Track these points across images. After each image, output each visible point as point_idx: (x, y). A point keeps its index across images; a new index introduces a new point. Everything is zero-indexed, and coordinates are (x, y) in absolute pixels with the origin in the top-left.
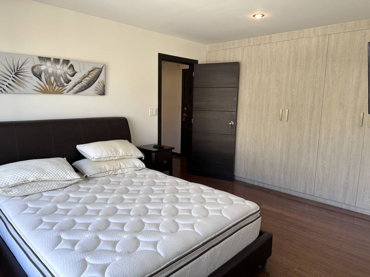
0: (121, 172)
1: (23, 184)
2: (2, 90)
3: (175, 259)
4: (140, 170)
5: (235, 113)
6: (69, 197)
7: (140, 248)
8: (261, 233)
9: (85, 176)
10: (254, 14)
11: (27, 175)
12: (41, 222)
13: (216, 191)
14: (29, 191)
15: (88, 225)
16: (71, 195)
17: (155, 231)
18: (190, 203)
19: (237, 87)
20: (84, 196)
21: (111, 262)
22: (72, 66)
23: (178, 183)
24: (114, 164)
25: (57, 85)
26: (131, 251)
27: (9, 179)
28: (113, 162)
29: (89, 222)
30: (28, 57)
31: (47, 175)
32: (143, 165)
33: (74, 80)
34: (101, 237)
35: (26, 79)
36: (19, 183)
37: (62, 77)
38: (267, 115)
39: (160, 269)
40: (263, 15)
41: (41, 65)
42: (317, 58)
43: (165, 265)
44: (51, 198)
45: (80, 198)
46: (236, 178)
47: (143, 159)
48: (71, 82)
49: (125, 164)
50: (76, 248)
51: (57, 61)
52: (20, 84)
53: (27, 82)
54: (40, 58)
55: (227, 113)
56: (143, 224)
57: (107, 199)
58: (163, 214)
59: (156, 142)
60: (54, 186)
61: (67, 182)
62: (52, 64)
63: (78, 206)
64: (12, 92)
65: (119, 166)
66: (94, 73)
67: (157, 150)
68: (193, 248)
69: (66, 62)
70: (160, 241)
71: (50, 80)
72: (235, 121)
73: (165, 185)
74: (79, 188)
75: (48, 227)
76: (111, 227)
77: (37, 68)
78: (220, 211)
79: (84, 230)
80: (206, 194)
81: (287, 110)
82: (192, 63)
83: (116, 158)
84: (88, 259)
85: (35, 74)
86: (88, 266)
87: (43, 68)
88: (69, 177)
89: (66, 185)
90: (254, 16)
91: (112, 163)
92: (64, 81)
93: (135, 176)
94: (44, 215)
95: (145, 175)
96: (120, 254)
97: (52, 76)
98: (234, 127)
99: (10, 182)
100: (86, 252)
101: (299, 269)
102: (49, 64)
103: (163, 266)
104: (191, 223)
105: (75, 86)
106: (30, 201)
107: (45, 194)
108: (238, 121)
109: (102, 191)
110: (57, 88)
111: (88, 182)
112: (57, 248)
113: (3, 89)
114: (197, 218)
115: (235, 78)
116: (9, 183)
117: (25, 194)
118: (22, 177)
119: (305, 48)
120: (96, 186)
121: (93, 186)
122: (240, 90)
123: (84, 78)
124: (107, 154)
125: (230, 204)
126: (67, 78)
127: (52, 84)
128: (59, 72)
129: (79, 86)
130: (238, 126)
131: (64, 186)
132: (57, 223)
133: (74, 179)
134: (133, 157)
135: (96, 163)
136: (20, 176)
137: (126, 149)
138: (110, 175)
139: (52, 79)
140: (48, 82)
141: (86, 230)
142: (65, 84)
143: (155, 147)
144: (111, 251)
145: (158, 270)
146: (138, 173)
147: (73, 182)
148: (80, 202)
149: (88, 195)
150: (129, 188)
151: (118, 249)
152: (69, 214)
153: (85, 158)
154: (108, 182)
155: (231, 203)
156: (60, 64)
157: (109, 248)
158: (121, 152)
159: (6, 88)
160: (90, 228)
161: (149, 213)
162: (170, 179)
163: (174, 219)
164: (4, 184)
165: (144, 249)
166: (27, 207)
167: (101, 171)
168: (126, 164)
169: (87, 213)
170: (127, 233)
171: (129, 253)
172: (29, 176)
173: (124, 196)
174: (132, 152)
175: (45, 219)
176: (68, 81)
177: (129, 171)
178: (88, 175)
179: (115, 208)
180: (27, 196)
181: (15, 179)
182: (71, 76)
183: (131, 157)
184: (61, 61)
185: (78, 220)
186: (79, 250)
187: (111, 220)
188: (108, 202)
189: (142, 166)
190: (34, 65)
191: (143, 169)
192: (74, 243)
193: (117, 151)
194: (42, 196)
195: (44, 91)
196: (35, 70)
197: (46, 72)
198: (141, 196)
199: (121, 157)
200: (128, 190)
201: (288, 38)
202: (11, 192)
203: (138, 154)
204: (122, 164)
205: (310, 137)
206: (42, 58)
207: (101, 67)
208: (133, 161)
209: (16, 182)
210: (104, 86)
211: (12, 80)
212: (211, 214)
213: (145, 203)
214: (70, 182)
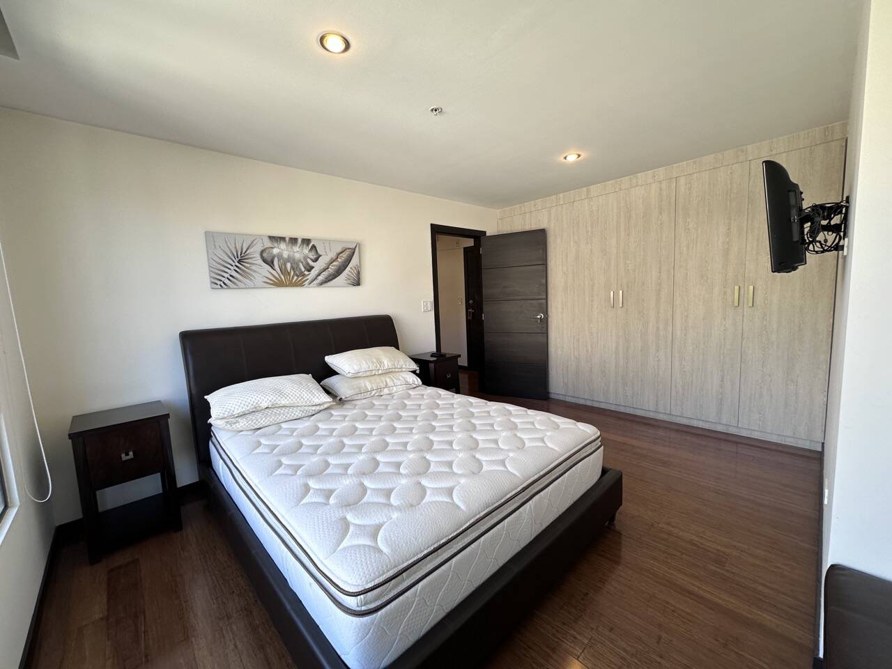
0: (388, 392)
1: (254, 411)
2: (223, 285)
3: (482, 514)
4: (414, 388)
5: (544, 301)
6: (318, 429)
7: (427, 499)
8: (604, 471)
9: (338, 398)
10: (564, 156)
11: (258, 398)
12: (280, 464)
13: (530, 412)
14: (263, 423)
15: (347, 467)
16: (320, 425)
17: (447, 472)
18: (495, 430)
19: (544, 263)
20: (338, 426)
21: (385, 520)
22: (314, 247)
23: (471, 403)
24: (378, 380)
25: (295, 274)
26: (414, 503)
27: (234, 406)
28: (377, 377)
29: (348, 462)
30: (254, 239)
31: (286, 398)
32: (418, 381)
33: (318, 266)
34: (367, 483)
35: (253, 267)
36: (248, 410)
37: (302, 263)
38: (592, 301)
39: (461, 529)
40: (579, 156)
41: (272, 248)
42: (661, 213)
43: (468, 524)
44: (293, 431)
45: (334, 429)
46: (552, 396)
47: (418, 372)
48: (314, 269)
49: (393, 381)
50: (332, 501)
51: (294, 241)
52: (245, 275)
53: (255, 271)
54: (272, 238)
55: (533, 302)
56: (428, 463)
57: (372, 430)
58: (455, 446)
59: (434, 349)
60: (297, 413)
61: (314, 408)
62: (287, 246)
63: (331, 440)
64: (235, 287)
65: (385, 383)
66: (345, 255)
67: (435, 359)
68: (508, 496)
69: (306, 241)
70: (457, 487)
71: (286, 267)
72: (546, 312)
73: (453, 407)
74: (332, 415)
75: (289, 472)
76: (381, 468)
77: (267, 251)
78: (542, 440)
79: (341, 474)
80: (517, 416)
81: (621, 292)
82: (477, 236)
83: (380, 372)
84: (350, 517)
85: (265, 261)
86: (352, 528)
87: (275, 251)
88: (317, 400)
89: (314, 413)
90: (565, 158)
91: (375, 380)
92: (305, 268)
93: (409, 396)
94: (283, 454)
95: (423, 395)
96: (398, 508)
97: (288, 262)
98: (545, 321)
99: (236, 410)
100: (346, 506)
101: (668, 524)
102: (283, 246)
103: (465, 526)
104: (500, 458)
105: (319, 275)
106: (264, 435)
107: (284, 426)
108: (549, 313)
109: (364, 418)
110: (295, 278)
111: (344, 407)
112: (304, 501)
113: (224, 283)
114: (508, 451)
115: (541, 252)
116: (233, 411)
117: (256, 427)
118: (252, 403)
119: (641, 200)
120: (355, 411)
121: (350, 412)
122: (549, 269)
123: (332, 263)
124: (367, 366)
125: (555, 429)
126: (308, 264)
127: (289, 274)
128: (297, 256)
129: (325, 274)
130: (550, 320)
131: (310, 414)
132: (303, 465)
133: (324, 403)
134: (404, 370)
135: (353, 380)
136: (249, 401)
137: (392, 359)
138: (374, 396)
139: (289, 265)
140: (284, 271)
141: (344, 475)
142: (306, 273)
143: (433, 355)
144: (385, 505)
145: (458, 531)
146: (411, 392)
147: (322, 408)
148: (334, 434)
149: (345, 424)
150: (402, 413)
151: (394, 500)
152: (319, 451)
153: (338, 374)
154: (372, 406)
155: (557, 427)
156: (298, 246)
157: (382, 500)
158: (387, 363)
159: (227, 281)
160: (350, 471)
161: (435, 447)
162: (459, 399)
163: (474, 454)
164: (227, 413)
165: (434, 500)
166: (259, 444)
167: (360, 391)
168: (395, 380)
169: (344, 450)
170: (406, 476)
171: (412, 506)
172: (260, 401)
173: (396, 425)
174: (402, 362)
175: (285, 461)
176: (310, 269)
177: (399, 390)
178: (343, 398)
179: (384, 441)
180: (260, 429)
181: (242, 405)
182: (313, 261)
183: (400, 370)
184: (300, 241)
185: (331, 460)
186: (336, 503)
187: (379, 458)
188: (374, 433)
189: (416, 383)
190: (262, 248)
191: (419, 386)
192: (328, 494)
193: (381, 363)
194: (281, 428)
195: (279, 284)
196: (265, 255)
197: (280, 256)
198: (420, 424)
199: (388, 371)
200: (400, 417)
201: (615, 189)
202: (237, 424)
203: (410, 366)
204: (388, 380)
205: (658, 328)
206: (274, 237)
207: (354, 246)
208: (404, 376)
209: (244, 409)
210: (359, 273)
211: (236, 271)
212: (528, 444)
213: (427, 432)
214: (318, 408)
